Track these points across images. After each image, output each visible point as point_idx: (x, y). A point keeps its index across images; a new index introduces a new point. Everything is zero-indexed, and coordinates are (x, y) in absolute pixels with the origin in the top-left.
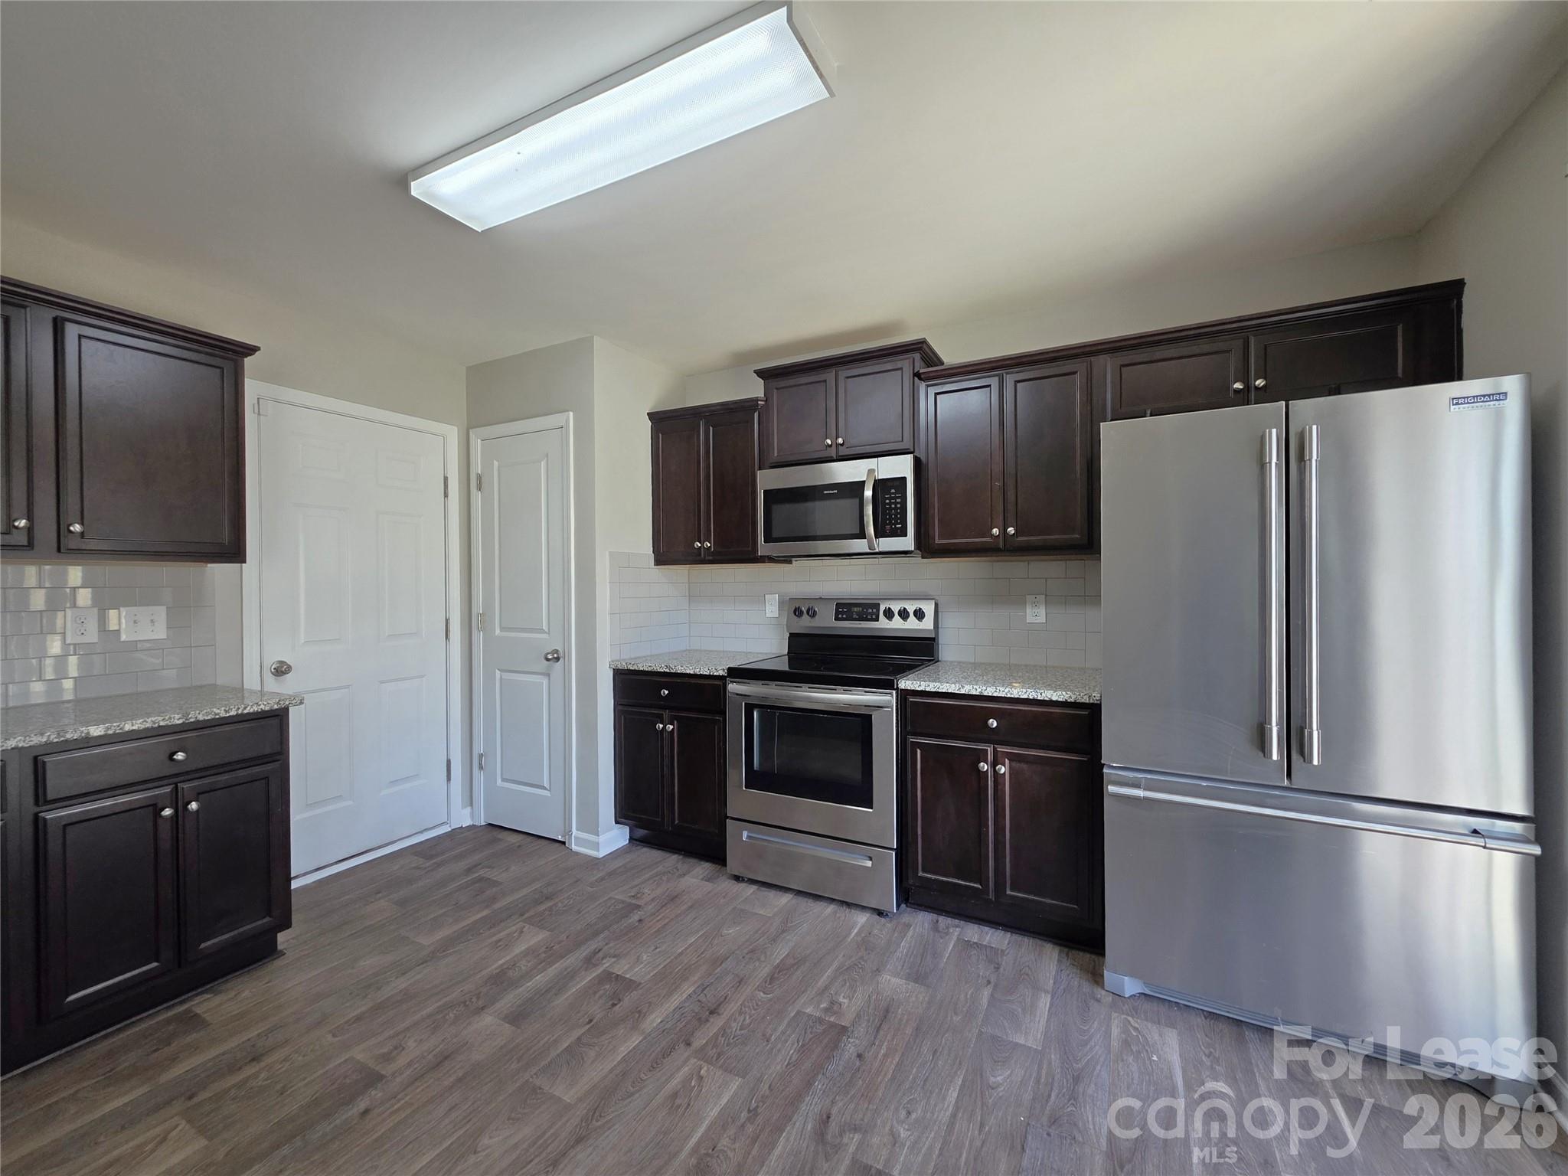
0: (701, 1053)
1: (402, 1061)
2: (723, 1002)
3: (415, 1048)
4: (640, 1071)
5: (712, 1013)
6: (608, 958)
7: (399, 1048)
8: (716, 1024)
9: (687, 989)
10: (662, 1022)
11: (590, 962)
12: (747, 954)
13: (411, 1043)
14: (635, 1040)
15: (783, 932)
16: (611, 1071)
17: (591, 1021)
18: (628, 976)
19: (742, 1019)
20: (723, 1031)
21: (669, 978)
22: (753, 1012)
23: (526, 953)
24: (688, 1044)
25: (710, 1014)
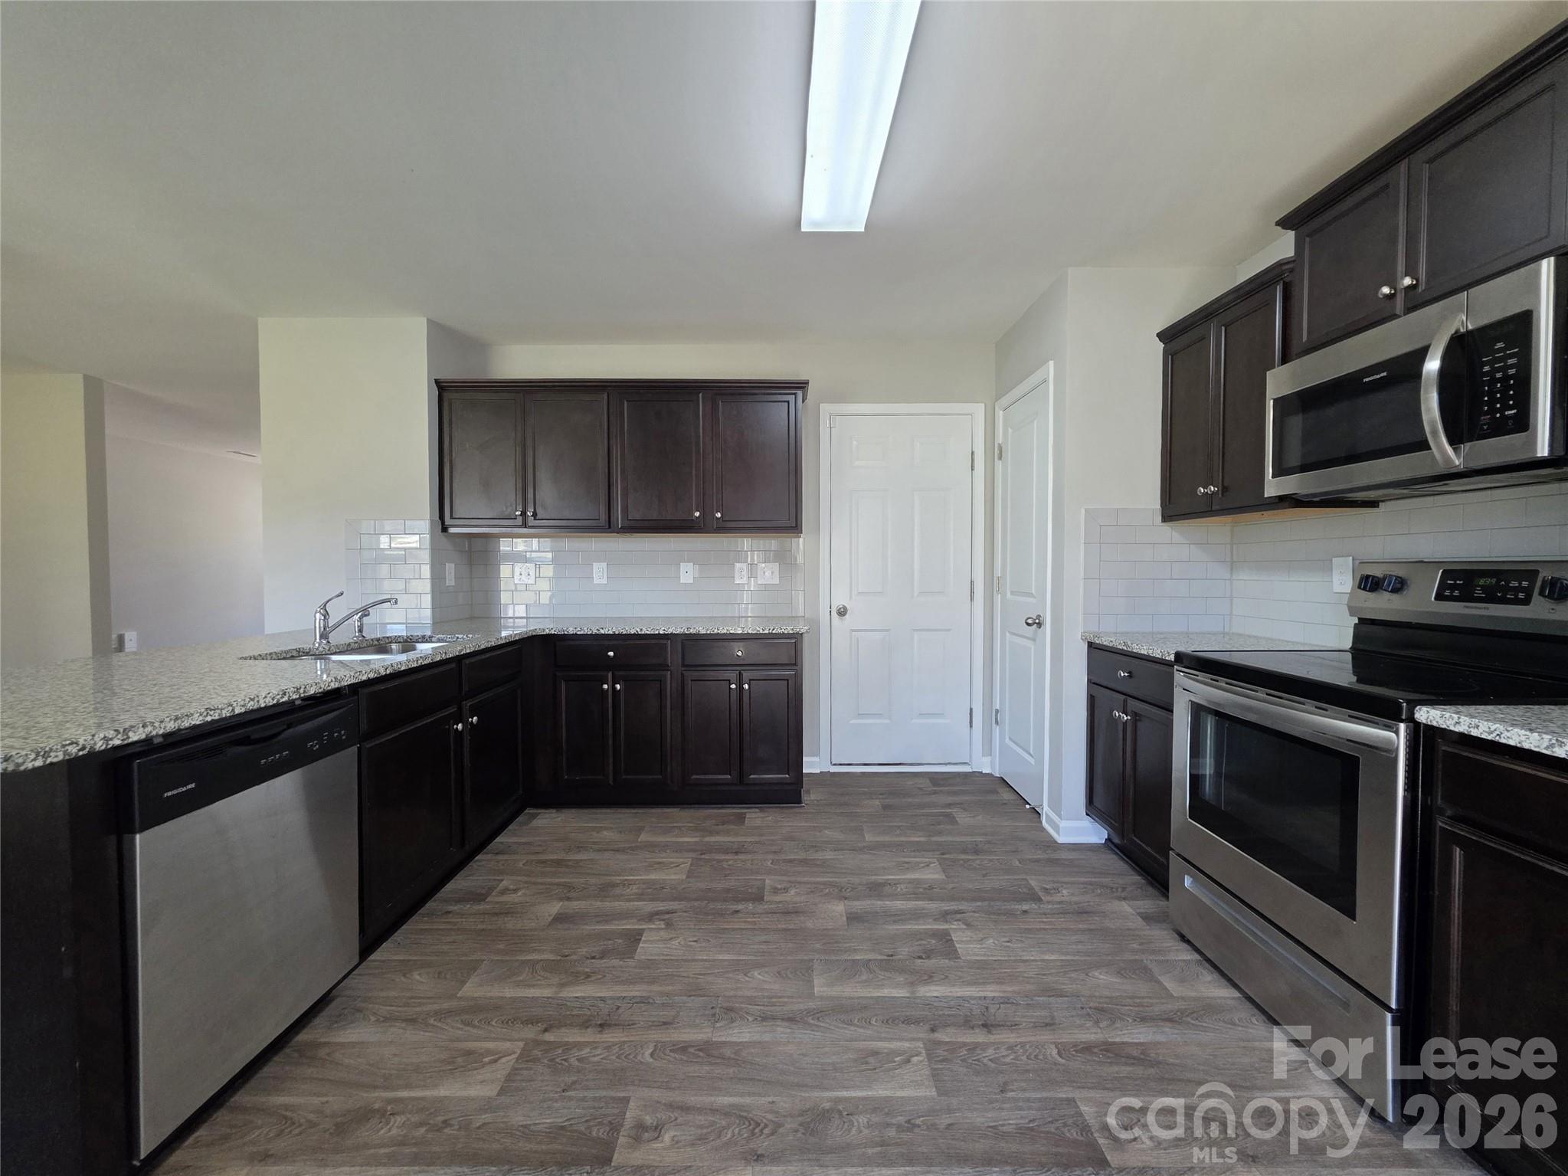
0: (932, 1047)
1: (778, 898)
2: (1008, 1026)
3: (792, 896)
4: (876, 1015)
5: (985, 1026)
6: (960, 923)
7: (786, 890)
8: (979, 1037)
9: (991, 991)
10: (937, 997)
11: (945, 916)
12: (1090, 1008)
13: (792, 892)
14: (901, 993)
15: (1170, 1020)
16: (858, 998)
17: (892, 956)
18: (957, 946)
19: (1005, 1053)
20: (973, 1048)
21: (984, 971)
22: (1024, 1058)
23: (911, 881)
24: (933, 1030)
25: (983, 1025)
